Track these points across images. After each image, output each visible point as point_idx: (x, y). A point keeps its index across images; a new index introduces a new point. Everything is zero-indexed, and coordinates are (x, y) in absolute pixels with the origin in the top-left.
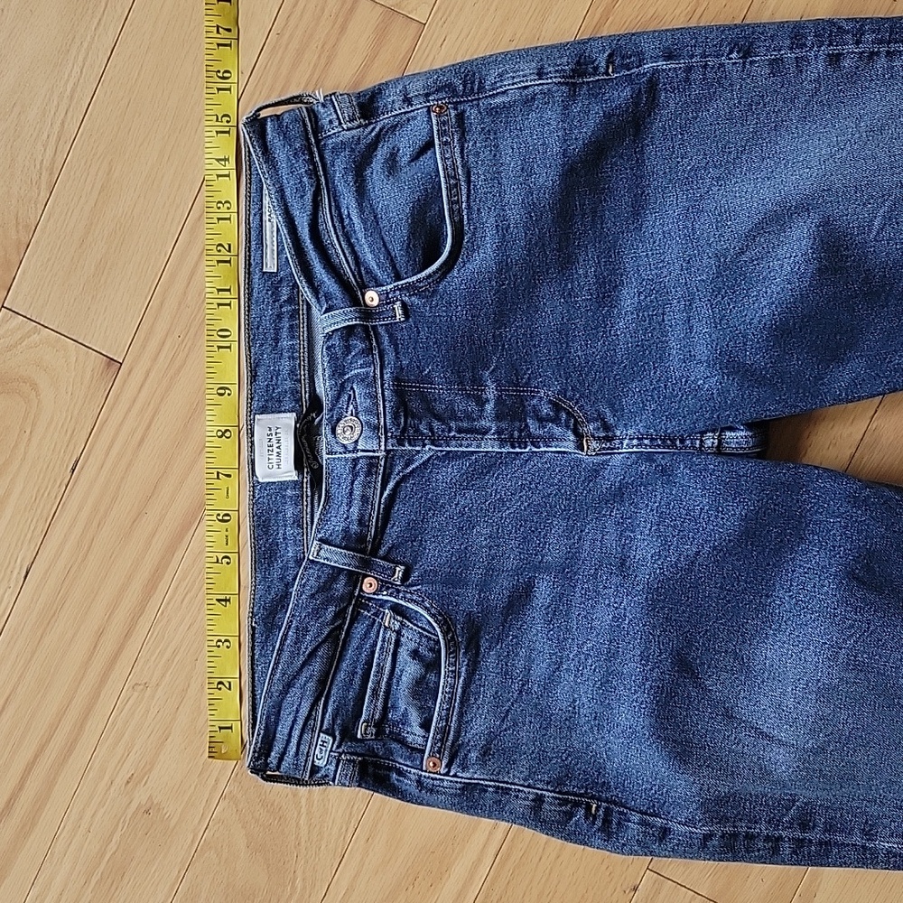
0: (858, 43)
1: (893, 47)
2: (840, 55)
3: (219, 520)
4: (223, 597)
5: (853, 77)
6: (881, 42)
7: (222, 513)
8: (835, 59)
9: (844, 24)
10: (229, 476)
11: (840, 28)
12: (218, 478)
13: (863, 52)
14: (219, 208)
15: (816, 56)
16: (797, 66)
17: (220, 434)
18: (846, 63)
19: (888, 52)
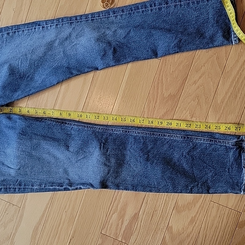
0: (12, 30)
1: (18, 30)
2: (9, 33)
3: (44, 112)
4: (29, 111)
5: (12, 37)
6: (16, 29)
7: (45, 112)
8: (8, 34)
9: (9, 27)
10: (53, 114)
11: (9, 28)
12: (52, 112)
13: (13, 32)
14: (107, 117)
15: (5, 33)
16: (2, 36)
17: (61, 113)
18: (10, 34)
19: (18, 31)
